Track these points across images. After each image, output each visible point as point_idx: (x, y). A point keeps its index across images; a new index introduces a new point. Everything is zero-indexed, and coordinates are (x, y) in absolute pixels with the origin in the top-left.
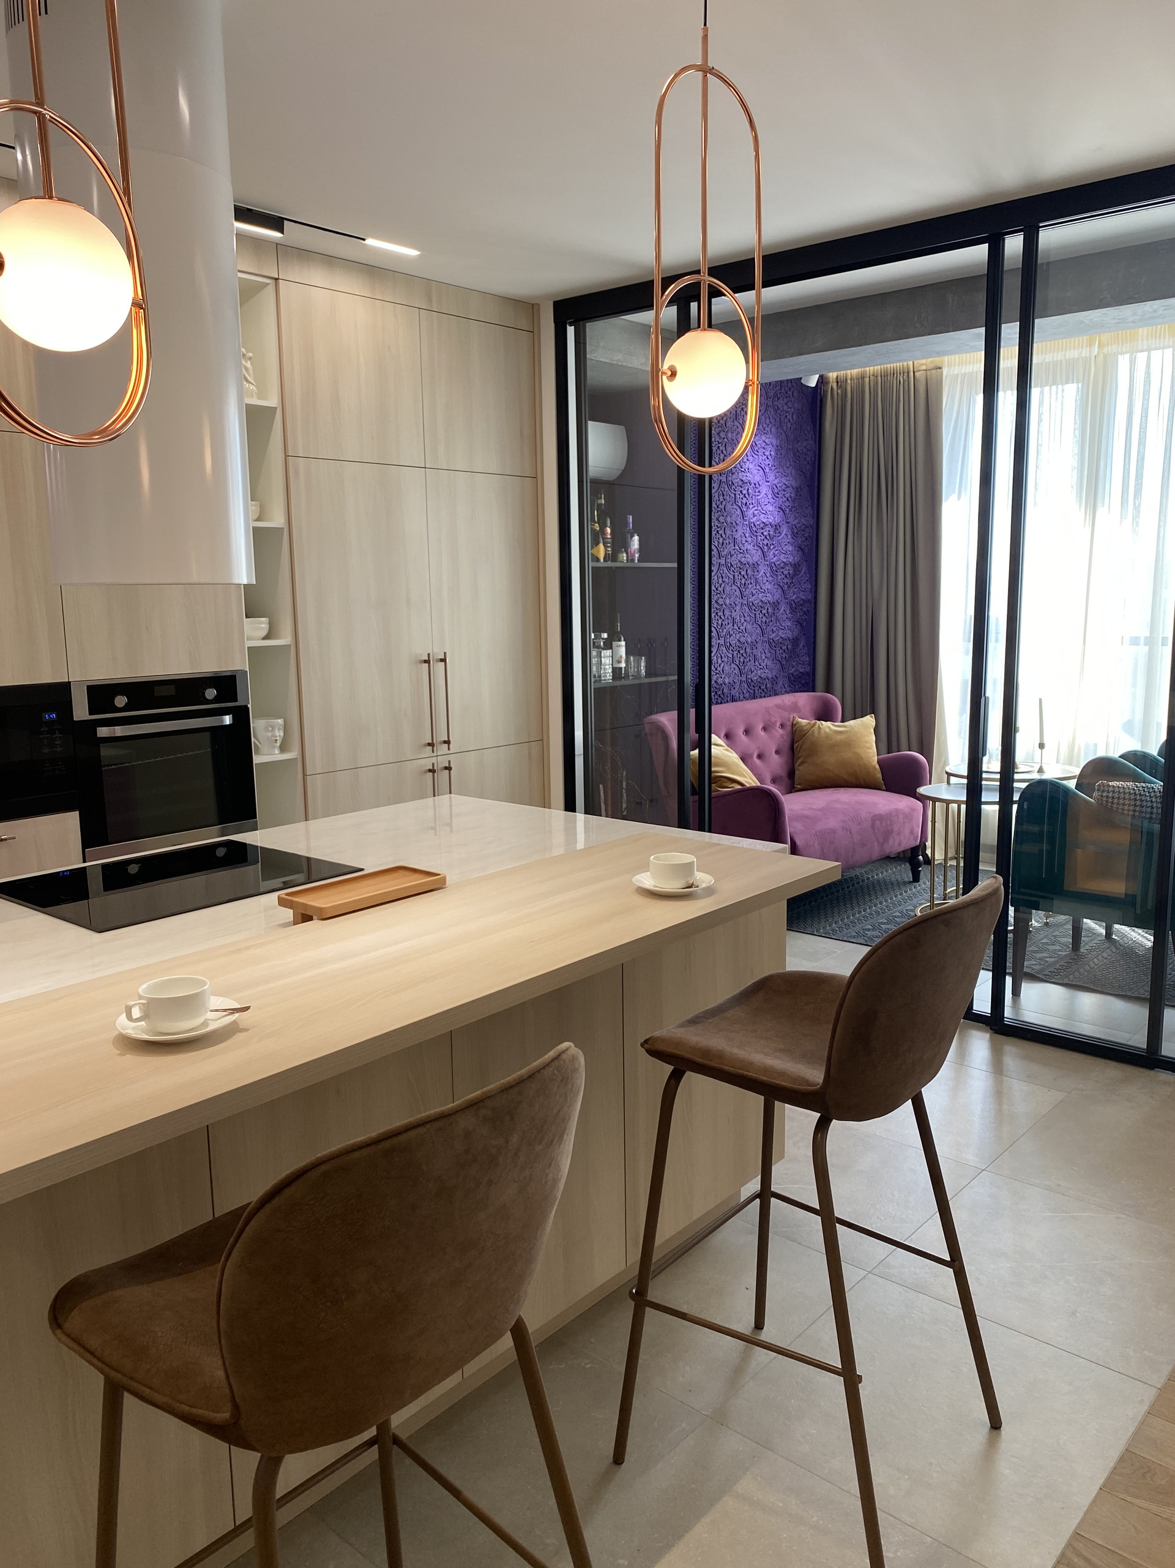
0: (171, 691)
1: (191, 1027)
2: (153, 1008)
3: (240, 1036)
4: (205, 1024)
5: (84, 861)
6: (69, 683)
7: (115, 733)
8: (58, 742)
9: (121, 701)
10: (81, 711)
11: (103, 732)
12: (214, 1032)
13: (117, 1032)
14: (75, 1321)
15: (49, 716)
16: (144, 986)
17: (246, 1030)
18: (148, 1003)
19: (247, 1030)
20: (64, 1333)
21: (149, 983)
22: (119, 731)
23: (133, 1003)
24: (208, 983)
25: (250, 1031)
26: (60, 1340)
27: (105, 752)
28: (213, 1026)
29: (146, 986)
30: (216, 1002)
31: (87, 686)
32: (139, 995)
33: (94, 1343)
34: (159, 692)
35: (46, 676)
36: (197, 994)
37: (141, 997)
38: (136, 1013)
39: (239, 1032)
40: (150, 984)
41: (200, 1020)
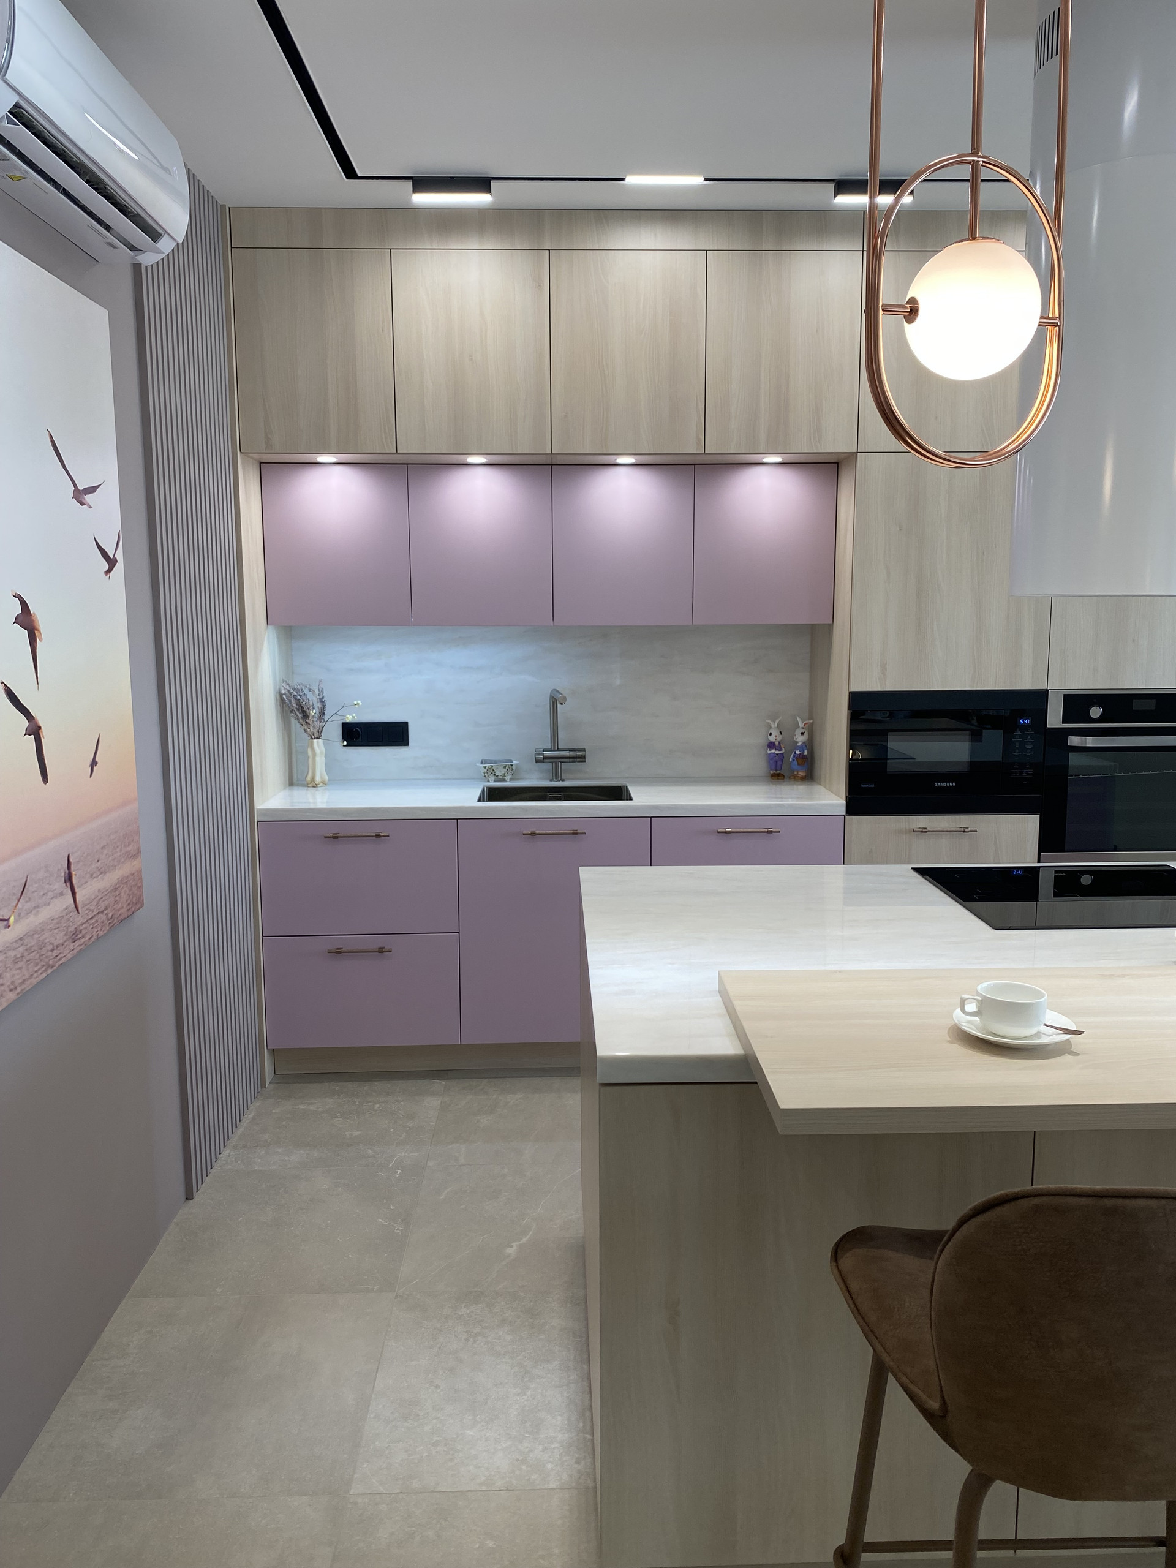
0: (1151, 705)
1: (1023, 1035)
2: (988, 1006)
3: (1067, 1058)
4: (1038, 1035)
5: (1039, 861)
6: (1047, 690)
7: (1086, 743)
8: (1028, 747)
9: (1096, 712)
10: (1055, 718)
11: (1074, 741)
12: (1047, 1045)
13: (954, 1023)
14: (848, 1261)
15: (1023, 721)
16: (985, 985)
17: (1076, 1054)
18: (982, 1000)
19: (1078, 1054)
20: (837, 1266)
21: (989, 983)
22: (1090, 741)
23: (967, 997)
24: (1046, 997)
25: (1080, 1056)
26: (832, 1271)
27: (1074, 759)
28: (1044, 1040)
29: (986, 985)
30: (1052, 1017)
31: (1064, 695)
32: (977, 992)
33: (854, 1286)
34: (1137, 705)
35: (1026, 683)
36: (1031, 1004)
37: (978, 994)
38: (971, 1007)
39: (1069, 1054)
40: (991, 984)
41: (1033, 1031)
